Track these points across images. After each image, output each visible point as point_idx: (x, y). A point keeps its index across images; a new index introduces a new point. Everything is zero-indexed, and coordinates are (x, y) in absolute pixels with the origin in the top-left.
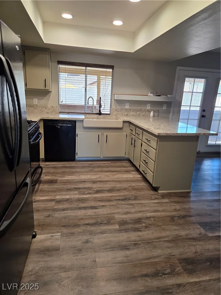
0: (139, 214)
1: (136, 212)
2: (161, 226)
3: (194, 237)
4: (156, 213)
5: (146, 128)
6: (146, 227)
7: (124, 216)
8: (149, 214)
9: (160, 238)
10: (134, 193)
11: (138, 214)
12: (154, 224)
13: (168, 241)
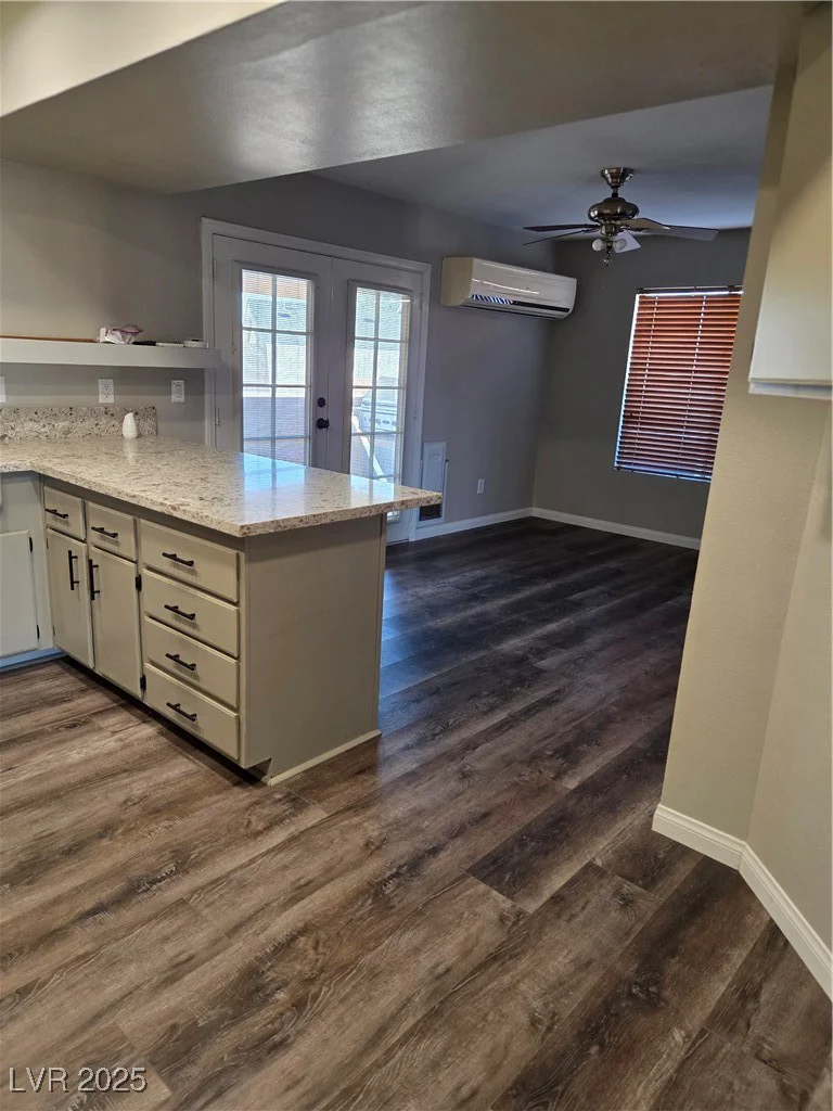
0: (236, 947)
1: (216, 945)
2: (354, 962)
3: (492, 950)
4: (302, 903)
5: (162, 504)
6: (299, 1005)
7: (170, 999)
8: (281, 925)
9: (382, 1031)
10: (160, 834)
11: (231, 950)
12: (322, 970)
13: (420, 1031)
